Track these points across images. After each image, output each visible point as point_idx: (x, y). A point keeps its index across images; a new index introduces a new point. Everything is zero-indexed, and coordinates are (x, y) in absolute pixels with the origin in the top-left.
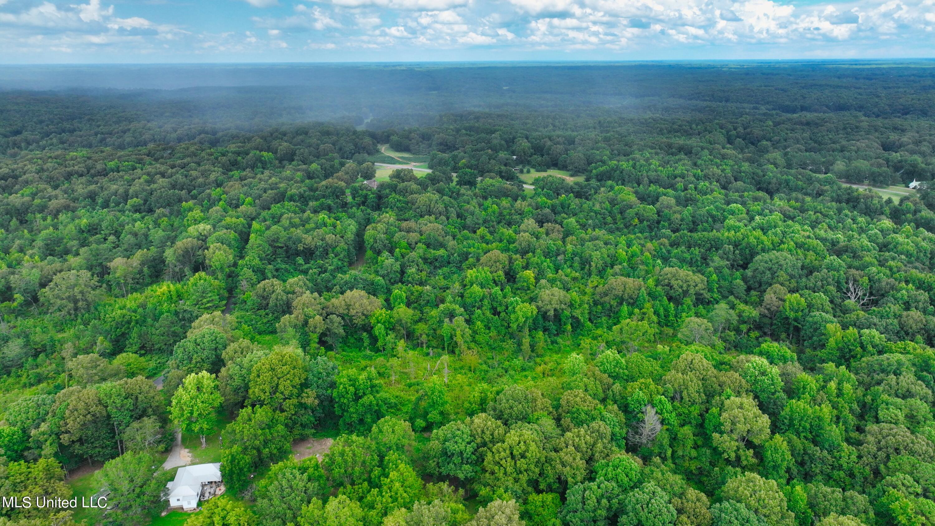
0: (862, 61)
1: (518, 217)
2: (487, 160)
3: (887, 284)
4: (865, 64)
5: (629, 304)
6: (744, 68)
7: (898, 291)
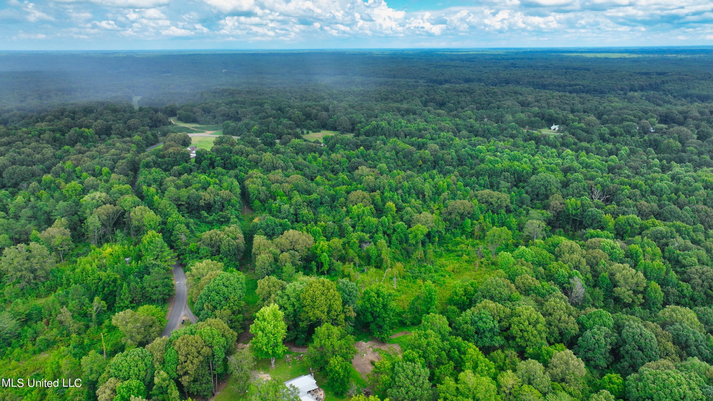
0: (454, 49)
1: (338, 166)
2: (276, 126)
3: (613, 187)
4: (458, 52)
5: (469, 218)
6: (384, 54)
7: (623, 190)
